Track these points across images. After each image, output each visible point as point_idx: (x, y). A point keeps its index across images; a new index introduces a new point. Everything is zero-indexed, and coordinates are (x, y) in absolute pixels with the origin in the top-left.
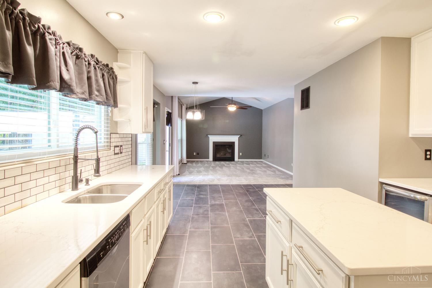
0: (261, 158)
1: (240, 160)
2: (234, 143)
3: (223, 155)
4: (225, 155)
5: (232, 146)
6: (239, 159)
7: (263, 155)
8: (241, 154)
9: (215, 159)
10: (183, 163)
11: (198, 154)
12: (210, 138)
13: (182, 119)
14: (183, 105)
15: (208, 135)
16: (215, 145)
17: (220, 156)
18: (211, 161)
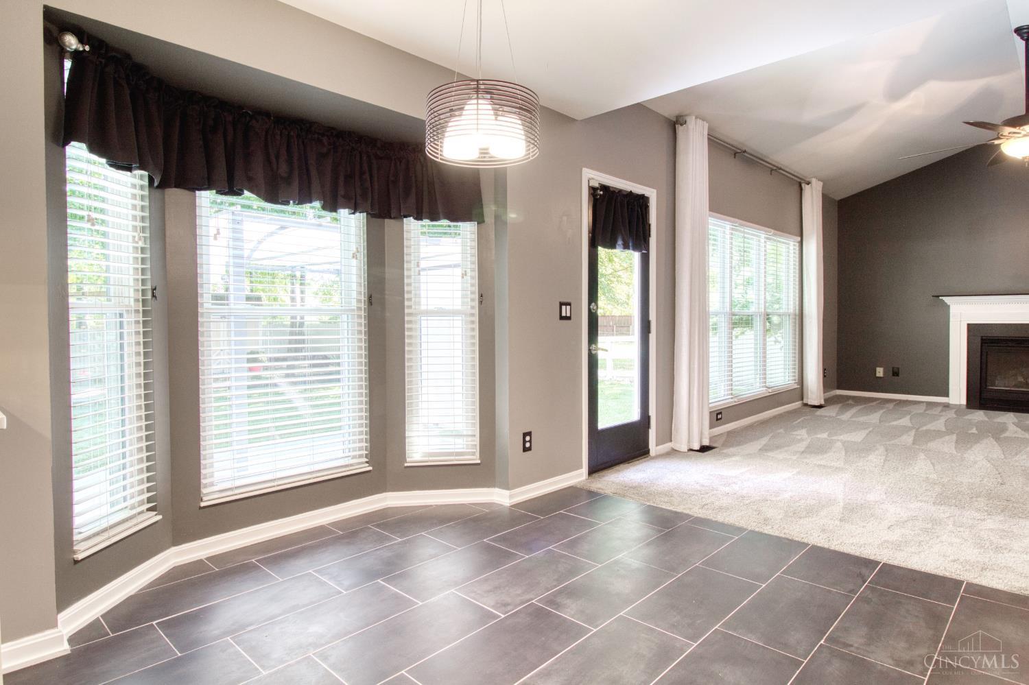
9: (980, 398)
10: (806, 405)
11: (893, 375)
12: (951, 307)
13: (799, 239)
14: (808, 183)
15: (940, 298)
16: (982, 337)
17: (1008, 389)
18: (960, 405)
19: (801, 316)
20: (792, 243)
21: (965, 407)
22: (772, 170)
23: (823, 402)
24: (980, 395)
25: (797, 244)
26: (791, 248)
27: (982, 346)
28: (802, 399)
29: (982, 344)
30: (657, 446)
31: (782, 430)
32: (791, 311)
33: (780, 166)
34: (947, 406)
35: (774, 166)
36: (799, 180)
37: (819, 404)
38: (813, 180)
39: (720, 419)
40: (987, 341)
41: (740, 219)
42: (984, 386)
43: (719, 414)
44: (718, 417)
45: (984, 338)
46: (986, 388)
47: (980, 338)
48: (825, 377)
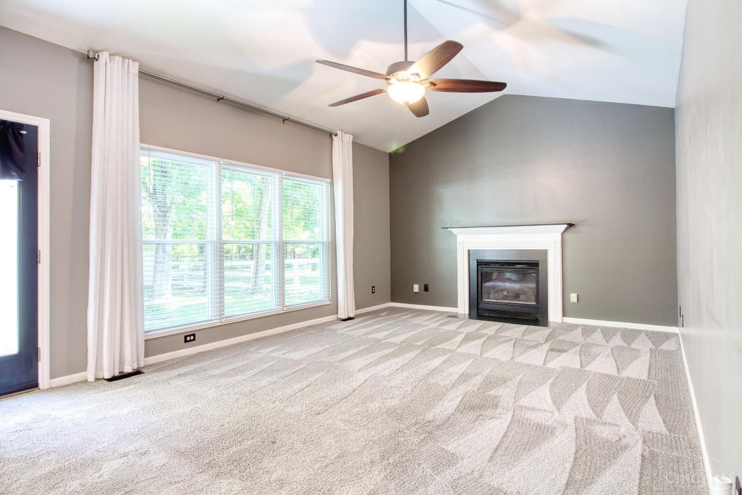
1: (569, 320)
2: (545, 253)
3: (508, 298)
4: (517, 297)
5: (536, 264)
6: (563, 315)
8: (573, 298)
9: (478, 309)
10: (338, 318)
11: (425, 291)
12: (457, 237)
13: (329, 180)
14: (336, 135)
15: (449, 229)
16: (477, 260)
17: (496, 301)
18: (465, 314)
19: (333, 246)
21: (467, 316)
22: (284, 120)
24: (478, 306)
25: (329, 185)
26: (324, 188)
27: (478, 267)
28: (337, 313)
29: (477, 265)
30: (50, 379)
32: (324, 240)
33: (288, 116)
34: (454, 316)
37: (347, 317)
38: (339, 133)
39: (190, 340)
40: (480, 263)
41: (225, 158)
42: (480, 299)
43: (190, 336)
44: (188, 339)
45: (479, 261)
46: (482, 300)
47: (476, 261)
48: (373, 292)
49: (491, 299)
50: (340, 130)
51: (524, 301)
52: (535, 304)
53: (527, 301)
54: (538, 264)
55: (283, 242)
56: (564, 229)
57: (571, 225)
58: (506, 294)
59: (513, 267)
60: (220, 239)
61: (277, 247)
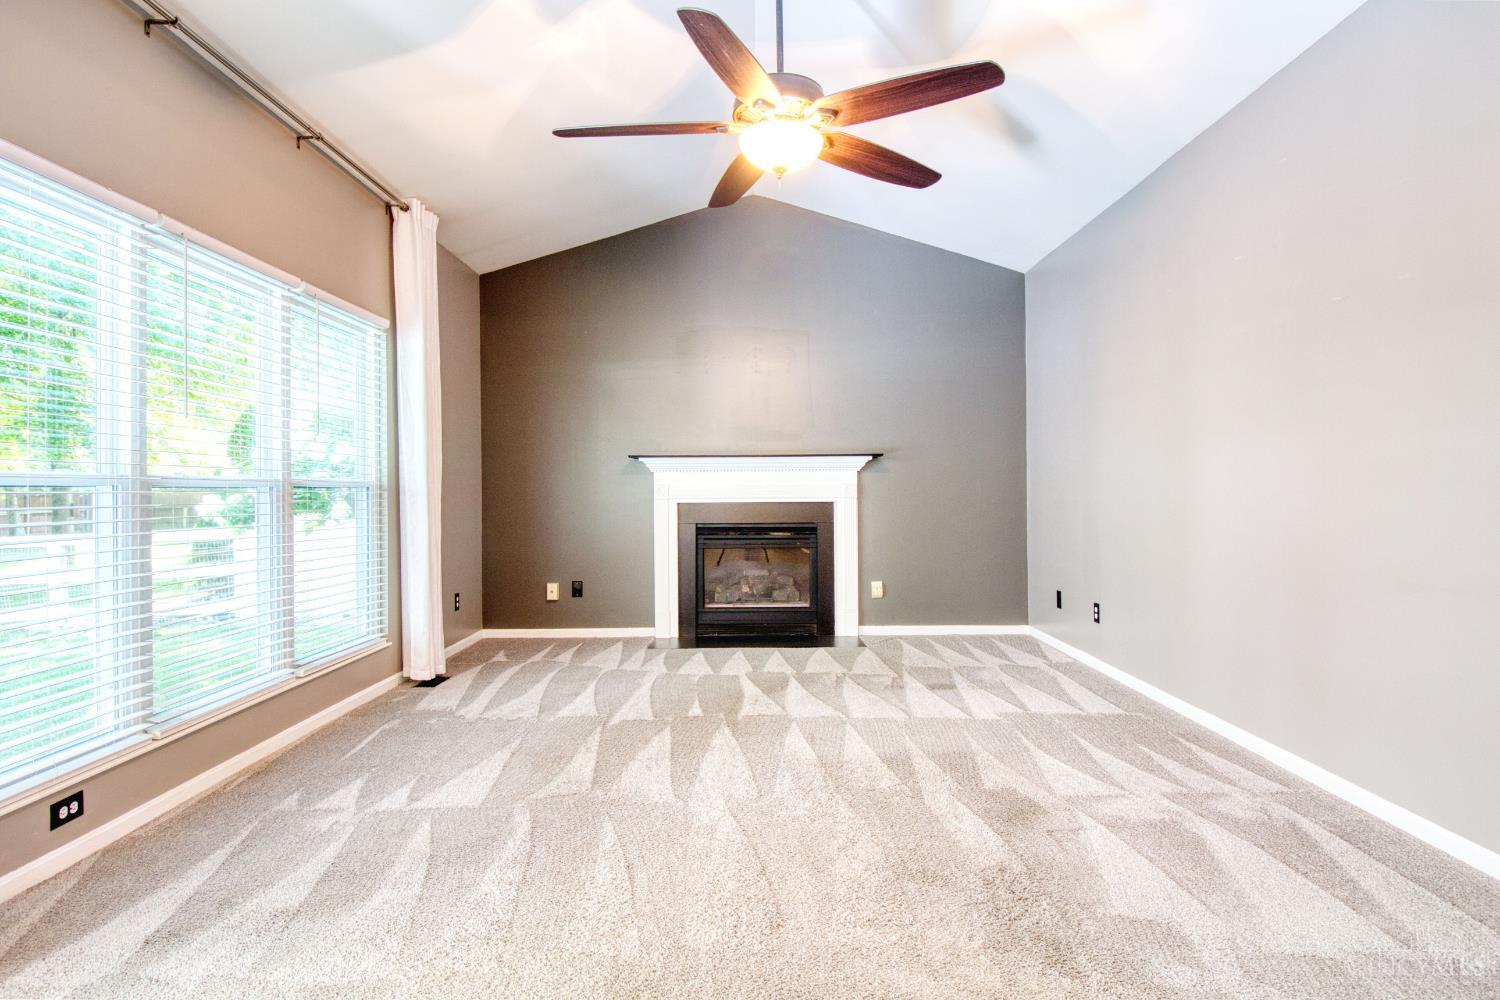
0: (1022, 617)
1: (871, 631)
2: (826, 510)
3: (752, 597)
4: (768, 595)
5: (813, 530)
6: (861, 622)
7: (1038, 594)
8: (877, 589)
9: (697, 625)
10: (408, 680)
11: (574, 595)
12: (655, 475)
13: (387, 323)
14: (406, 209)
15: (640, 459)
16: (697, 524)
17: (731, 606)
18: (670, 639)
19: (394, 493)
20: (373, 331)
21: (676, 643)
22: (300, 138)
23: (442, 671)
24: (697, 620)
25: (384, 335)
26: (371, 340)
27: (697, 539)
28: (401, 671)
29: (697, 535)
31: (291, 802)
32: (372, 479)
33: (318, 130)
34: (652, 643)
35: (308, 129)
36: (386, 198)
37: (434, 676)
38: (415, 205)
39: (70, 817)
40: (704, 531)
41: (168, 215)
42: (701, 604)
43: (67, 802)
44: (63, 813)
45: (699, 526)
46: (704, 607)
47: (694, 527)
48: (457, 609)
49: (717, 603)
50: (418, 199)
51: (784, 602)
52: (807, 605)
53: (787, 601)
54: (815, 529)
55: (290, 483)
56: (863, 465)
57: (876, 456)
58: (748, 589)
59: (766, 536)
60: (143, 470)
61: (278, 497)
